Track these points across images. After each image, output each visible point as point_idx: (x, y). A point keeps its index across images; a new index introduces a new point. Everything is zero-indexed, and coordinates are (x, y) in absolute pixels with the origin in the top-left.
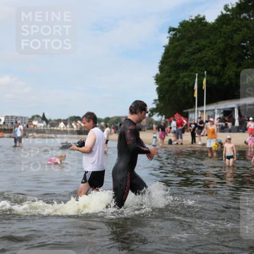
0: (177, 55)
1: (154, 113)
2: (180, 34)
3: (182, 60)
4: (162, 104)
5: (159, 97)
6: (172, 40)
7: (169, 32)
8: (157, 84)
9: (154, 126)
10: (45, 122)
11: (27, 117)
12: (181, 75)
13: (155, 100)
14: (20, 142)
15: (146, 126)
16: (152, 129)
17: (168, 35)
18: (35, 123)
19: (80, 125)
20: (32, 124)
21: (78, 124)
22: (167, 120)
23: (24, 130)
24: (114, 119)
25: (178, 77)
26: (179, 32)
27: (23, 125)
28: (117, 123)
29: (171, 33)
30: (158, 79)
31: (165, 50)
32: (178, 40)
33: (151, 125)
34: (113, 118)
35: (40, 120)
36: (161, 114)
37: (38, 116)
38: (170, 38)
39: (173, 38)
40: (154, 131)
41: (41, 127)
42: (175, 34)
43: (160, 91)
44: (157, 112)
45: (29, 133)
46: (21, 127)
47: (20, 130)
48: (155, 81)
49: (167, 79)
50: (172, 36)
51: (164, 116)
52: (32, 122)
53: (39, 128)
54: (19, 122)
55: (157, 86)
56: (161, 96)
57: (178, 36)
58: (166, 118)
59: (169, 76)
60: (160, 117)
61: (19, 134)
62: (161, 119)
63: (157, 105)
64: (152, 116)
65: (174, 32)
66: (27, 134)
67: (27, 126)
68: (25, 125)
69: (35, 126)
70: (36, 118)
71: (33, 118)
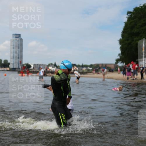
0: (132, 28)
1: (119, 61)
2: (134, 15)
3: (135, 30)
4: (123, 57)
5: (122, 52)
6: (129, 19)
7: (127, 14)
8: (120, 45)
9: (119, 69)
10: (56, 68)
11: (46, 65)
12: (135, 39)
13: (119, 54)
14: (42, 78)
15: (114, 69)
16: (117, 71)
17: (127, 16)
18: (50, 68)
19: (76, 69)
20: (49, 69)
21: (75, 69)
22: (126, 65)
23: (44, 72)
24: (96, 65)
25: (133, 41)
26: (133, 14)
27: (44, 69)
28: (97, 67)
29: (128, 14)
30: (121, 42)
31: (125, 25)
32: (133, 19)
33: (117, 69)
34: (94, 65)
35: (53, 66)
36: (123, 62)
37: (52, 64)
38: (128, 17)
39: (130, 17)
40: (118, 72)
41: (54, 70)
42: (131, 15)
43: (122, 48)
44: (120, 61)
45: (47, 74)
46: (43, 70)
47: (42, 72)
48: (119, 43)
49: (126, 42)
50: (129, 17)
51: (124, 63)
52: (48, 67)
53: (52, 71)
54: (41, 67)
55: (120, 46)
56: (123, 51)
57: (133, 16)
58: (125, 64)
59: (128, 40)
60: (122, 64)
61: (42, 74)
62: (123, 65)
63: (121, 57)
64: (117, 63)
65: (130, 14)
66: (46, 74)
67: (46, 70)
68: (45, 69)
69: (50, 69)
70: (51, 65)
71: (49, 65)
